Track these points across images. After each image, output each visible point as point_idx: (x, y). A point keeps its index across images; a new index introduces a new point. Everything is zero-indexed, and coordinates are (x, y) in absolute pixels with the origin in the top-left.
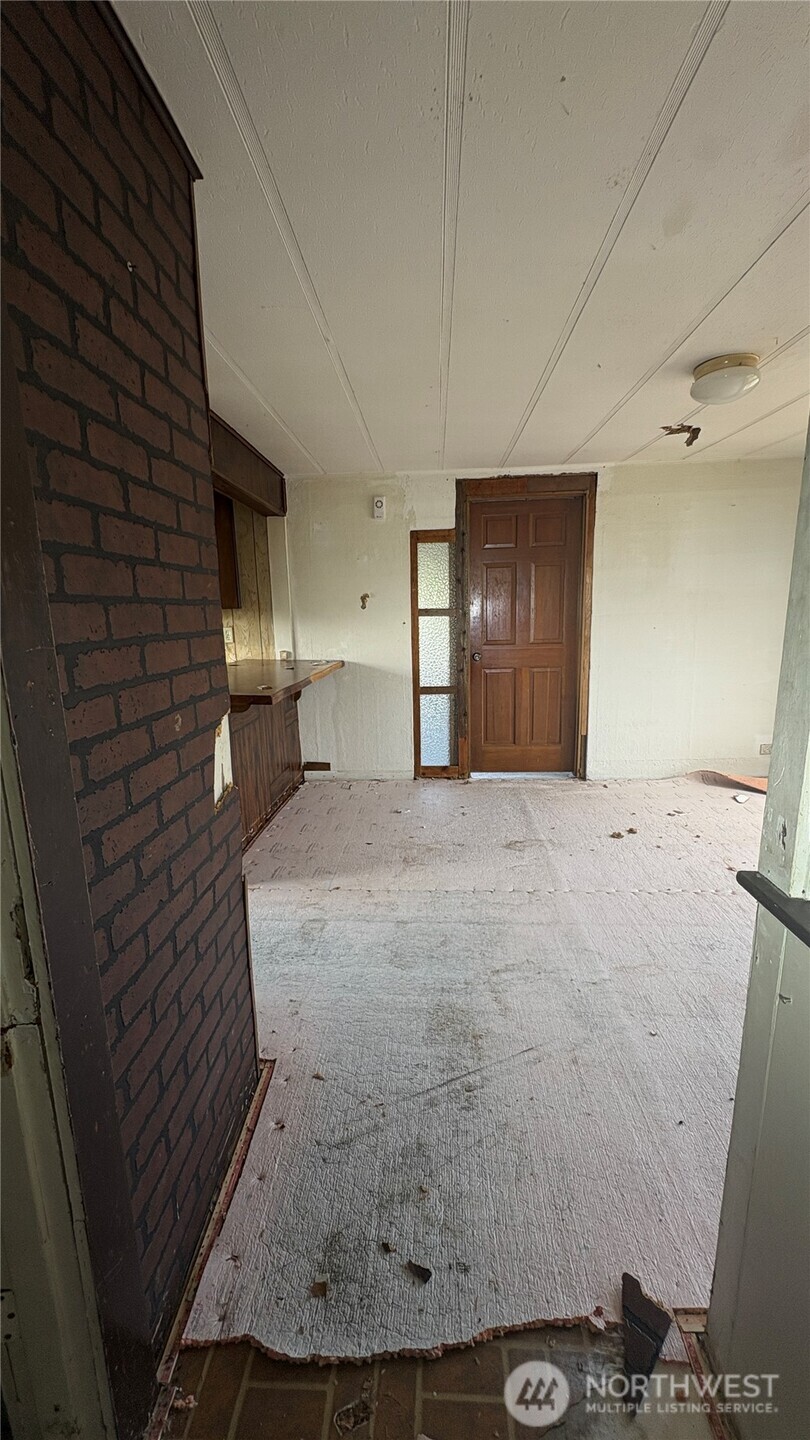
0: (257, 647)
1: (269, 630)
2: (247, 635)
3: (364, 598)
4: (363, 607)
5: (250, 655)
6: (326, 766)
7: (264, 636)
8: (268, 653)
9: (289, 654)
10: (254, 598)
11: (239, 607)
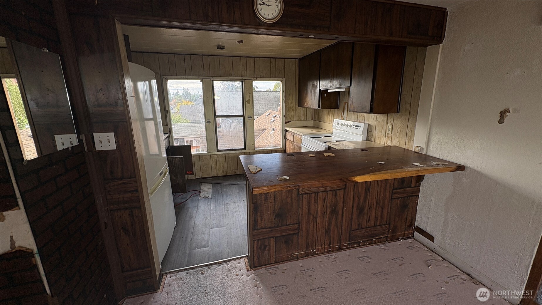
0: (403, 140)
1: (413, 129)
2: (399, 130)
3: (503, 114)
4: (501, 122)
5: (398, 144)
6: (432, 238)
7: (409, 133)
8: (409, 146)
9: (422, 149)
10: (408, 106)
11: (397, 111)
